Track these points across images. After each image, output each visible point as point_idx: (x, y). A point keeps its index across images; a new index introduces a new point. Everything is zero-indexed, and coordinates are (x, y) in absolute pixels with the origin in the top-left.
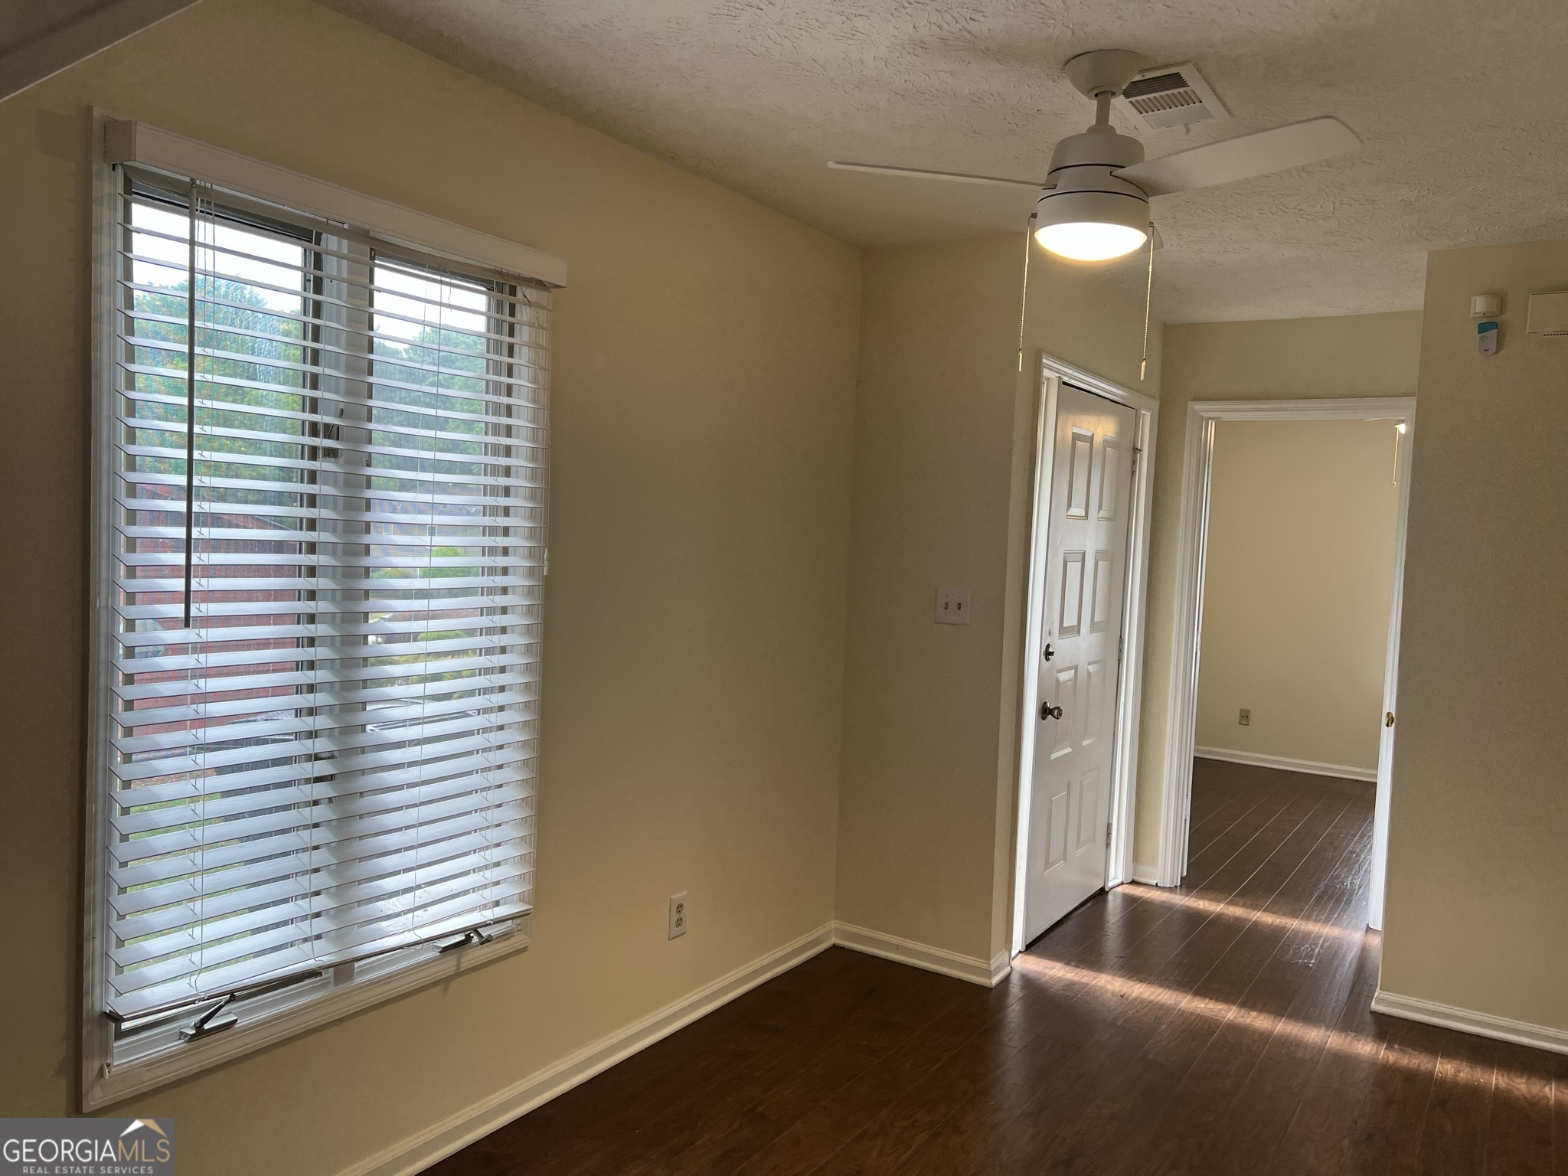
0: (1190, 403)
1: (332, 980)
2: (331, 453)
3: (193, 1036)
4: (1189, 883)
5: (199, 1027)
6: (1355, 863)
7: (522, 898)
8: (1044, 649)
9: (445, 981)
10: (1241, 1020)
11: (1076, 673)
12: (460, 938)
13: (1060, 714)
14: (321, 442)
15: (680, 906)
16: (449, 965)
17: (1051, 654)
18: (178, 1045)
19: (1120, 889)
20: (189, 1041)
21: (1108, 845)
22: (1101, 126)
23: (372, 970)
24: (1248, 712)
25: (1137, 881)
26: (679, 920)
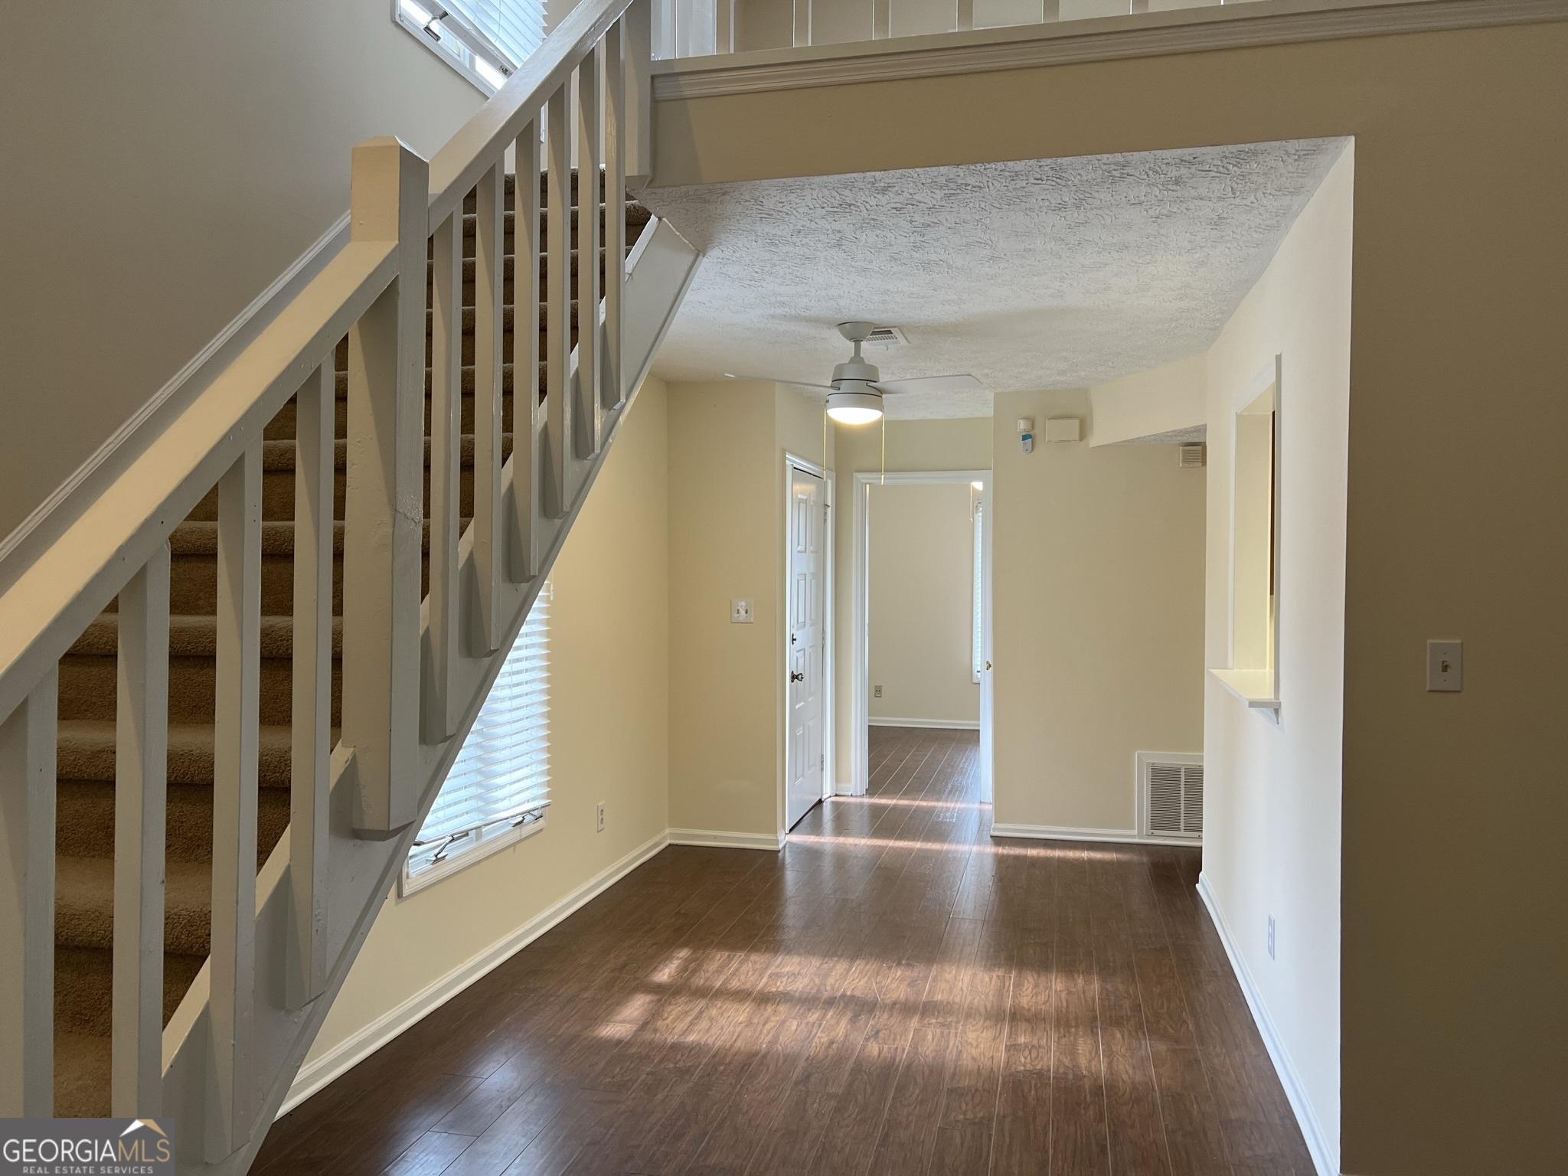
0: (854, 474)
1: (474, 838)
3: (435, 861)
4: (873, 789)
5: (436, 856)
6: (966, 772)
7: (546, 796)
8: (792, 636)
9: (514, 845)
10: (924, 847)
11: (805, 654)
12: (519, 819)
13: (802, 678)
15: (603, 810)
16: (516, 835)
17: (795, 640)
18: (429, 866)
19: (829, 799)
20: (432, 864)
21: (822, 770)
22: (857, 358)
23: (489, 834)
24: (880, 686)
25: (838, 793)
26: (602, 819)
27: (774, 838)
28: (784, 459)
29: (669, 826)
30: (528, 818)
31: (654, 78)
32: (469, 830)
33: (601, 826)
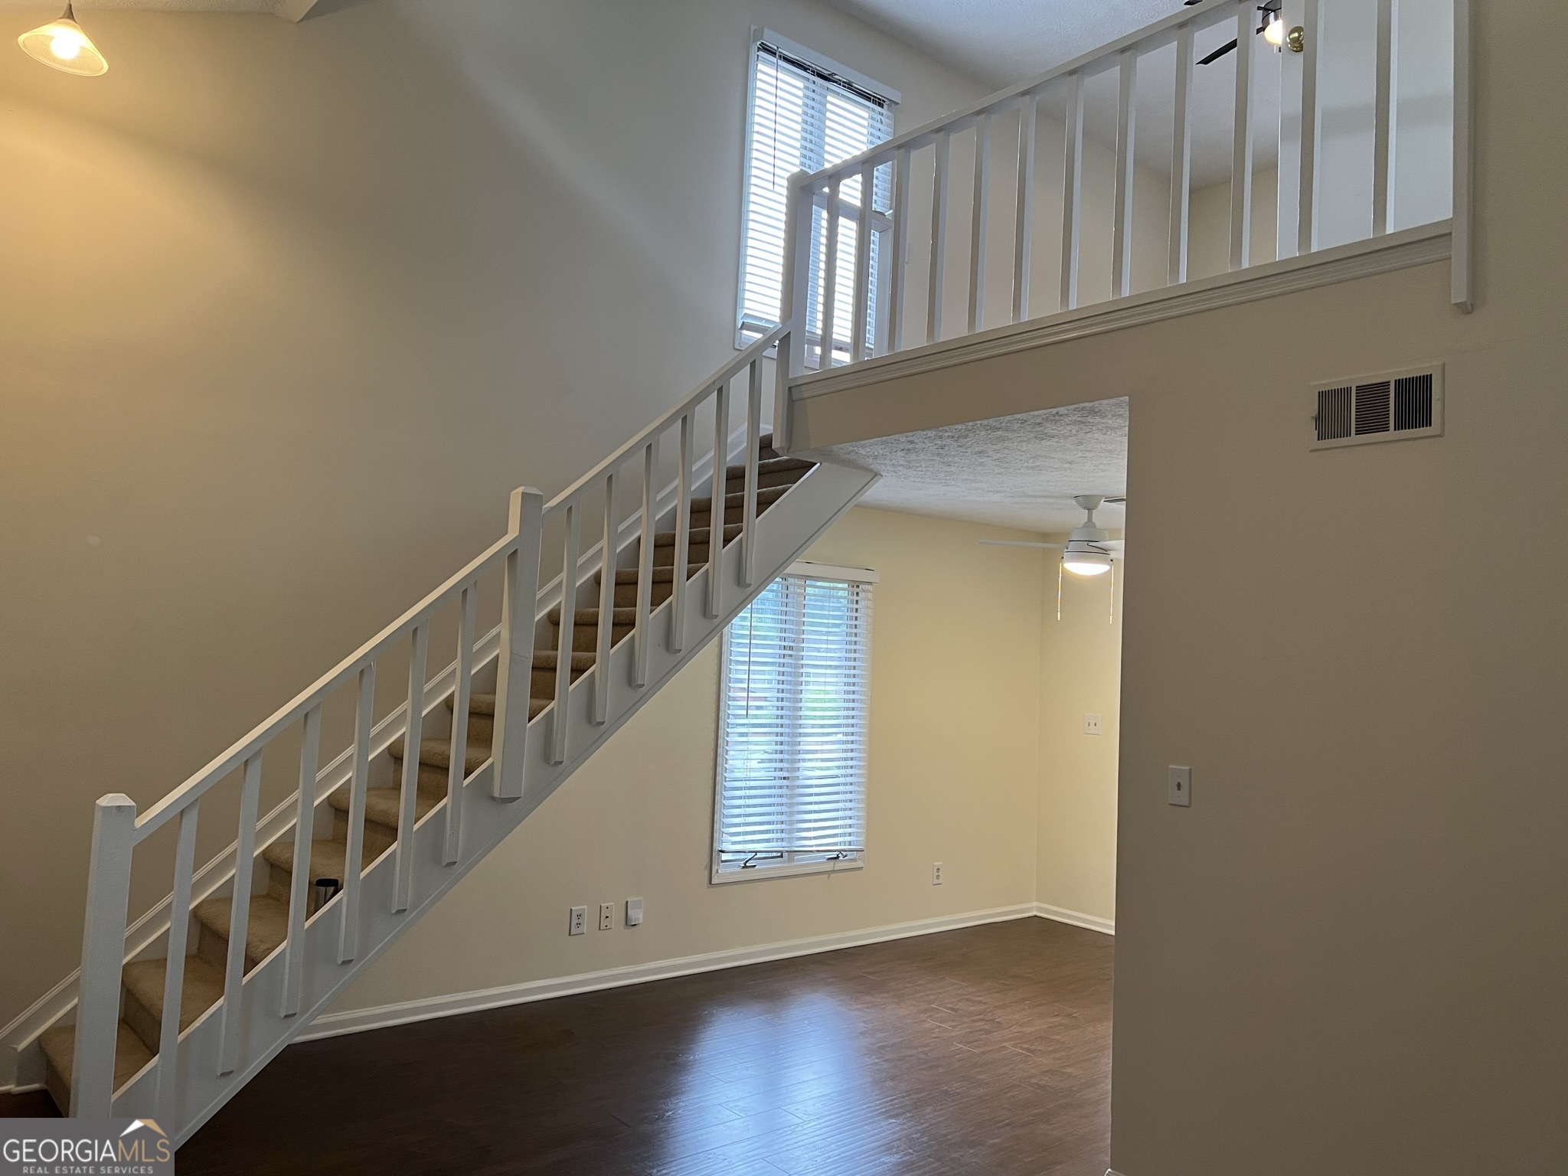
1: (786, 860)
3: (744, 867)
5: (745, 864)
7: (859, 843)
9: (829, 872)
12: (834, 855)
15: (938, 869)
16: (830, 866)
18: (738, 869)
22: (1089, 523)
23: (802, 860)
26: (938, 876)
29: (1035, 900)
30: (843, 857)
31: (790, 388)
32: (782, 852)
33: (936, 882)
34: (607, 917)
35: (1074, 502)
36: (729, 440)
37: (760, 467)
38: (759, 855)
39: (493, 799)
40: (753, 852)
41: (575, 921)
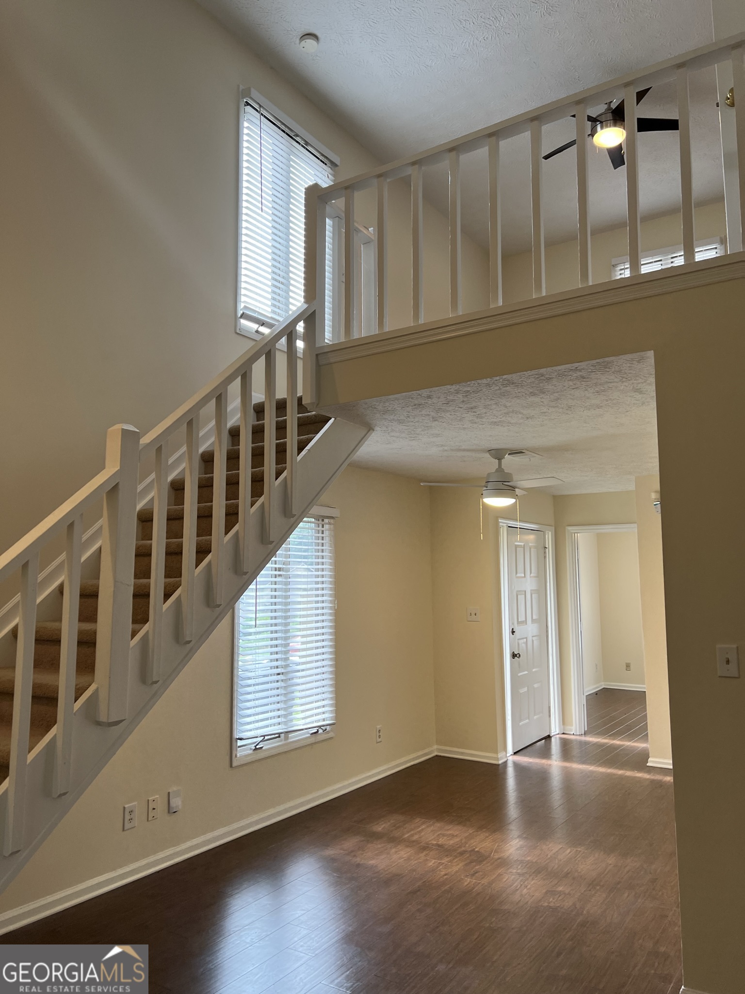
0: (567, 527)
1: (283, 739)
2: (280, 575)
3: (254, 749)
4: (588, 731)
5: (255, 746)
7: (331, 719)
8: (511, 630)
9: (312, 744)
11: (527, 640)
12: (315, 730)
13: (520, 656)
14: (277, 573)
15: (379, 731)
16: (313, 740)
17: (514, 632)
18: (251, 752)
19: (557, 736)
20: (254, 751)
21: (550, 716)
22: (500, 469)
23: (293, 737)
24: (629, 664)
25: (565, 732)
26: (380, 736)
27: (496, 756)
28: (497, 523)
29: (436, 744)
30: (321, 731)
31: (317, 355)
32: (279, 734)
33: (379, 740)
34: (154, 809)
35: (487, 455)
36: (229, 409)
37: (277, 422)
38: (266, 738)
39: (99, 723)
40: (262, 736)
41: (127, 817)
